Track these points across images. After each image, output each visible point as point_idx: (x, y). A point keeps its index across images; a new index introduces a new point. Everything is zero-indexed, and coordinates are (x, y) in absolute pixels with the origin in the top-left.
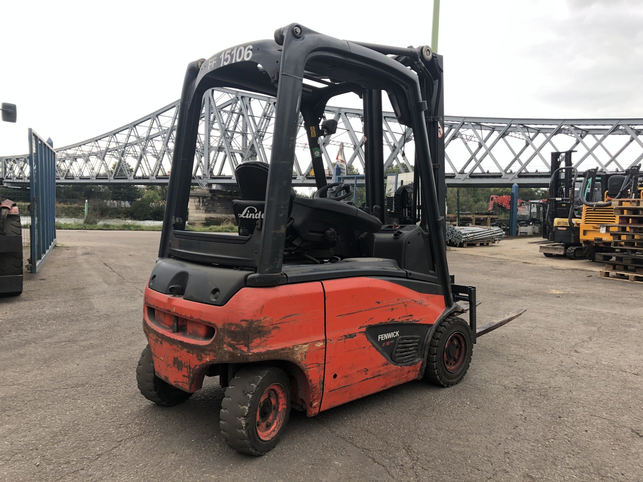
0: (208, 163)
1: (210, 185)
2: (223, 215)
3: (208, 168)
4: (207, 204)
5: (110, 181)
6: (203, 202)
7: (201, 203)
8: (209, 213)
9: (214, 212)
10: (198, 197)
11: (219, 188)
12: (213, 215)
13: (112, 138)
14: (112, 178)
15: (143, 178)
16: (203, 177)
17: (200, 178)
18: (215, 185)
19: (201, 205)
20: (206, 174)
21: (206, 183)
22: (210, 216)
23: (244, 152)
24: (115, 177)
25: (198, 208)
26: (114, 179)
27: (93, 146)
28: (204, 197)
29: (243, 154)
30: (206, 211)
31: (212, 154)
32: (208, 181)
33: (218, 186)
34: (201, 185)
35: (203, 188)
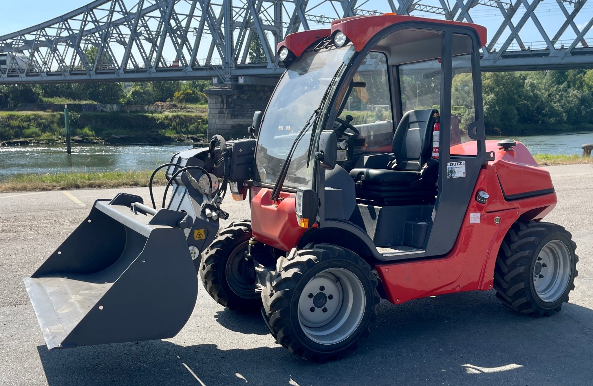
1: (235, 78)
3: (232, 54)
4: (233, 105)
5: (90, 77)
6: (227, 102)
7: (225, 105)
8: (237, 118)
9: (243, 116)
10: (221, 95)
11: (249, 81)
12: (242, 122)
13: (87, 15)
14: (93, 73)
16: (225, 67)
17: (221, 68)
18: (243, 78)
19: (225, 107)
21: (230, 76)
22: (237, 122)
23: (278, 27)
24: (98, 71)
25: (220, 111)
26: (96, 73)
27: (61, 29)
28: (228, 97)
29: (278, 31)
30: (232, 115)
31: (236, 33)
33: (247, 79)
34: (223, 78)
35: (225, 82)
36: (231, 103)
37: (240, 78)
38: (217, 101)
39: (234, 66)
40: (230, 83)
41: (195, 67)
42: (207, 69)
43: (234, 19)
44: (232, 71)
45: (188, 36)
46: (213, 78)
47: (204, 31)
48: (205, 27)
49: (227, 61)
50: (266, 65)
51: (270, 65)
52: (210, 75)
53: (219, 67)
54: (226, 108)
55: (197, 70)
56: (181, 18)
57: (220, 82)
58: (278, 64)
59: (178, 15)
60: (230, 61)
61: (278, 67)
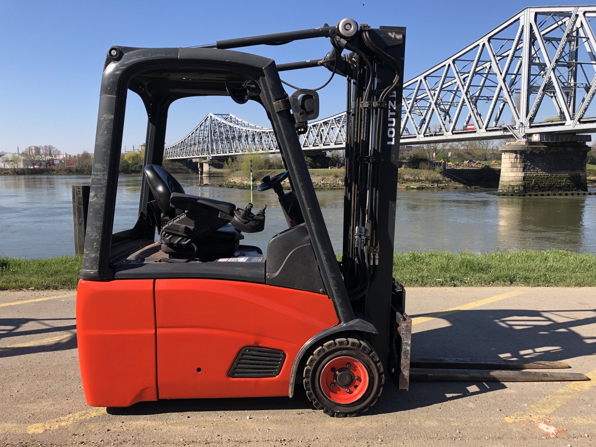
0: (527, 108)
1: (530, 136)
4: (526, 160)
6: (521, 157)
7: (519, 159)
8: (528, 171)
9: (534, 169)
10: (515, 152)
16: (519, 127)
18: (538, 135)
20: (524, 123)
22: (529, 175)
25: (514, 165)
28: (522, 152)
30: (524, 168)
33: (542, 136)
34: (517, 137)
36: (524, 158)
37: (534, 135)
38: (511, 157)
39: (528, 125)
40: (524, 140)
41: (489, 129)
42: (501, 130)
43: (531, 84)
44: (526, 130)
49: (521, 122)
50: (564, 122)
51: (569, 122)
52: (503, 134)
54: (519, 163)
58: (578, 121)
60: (525, 121)
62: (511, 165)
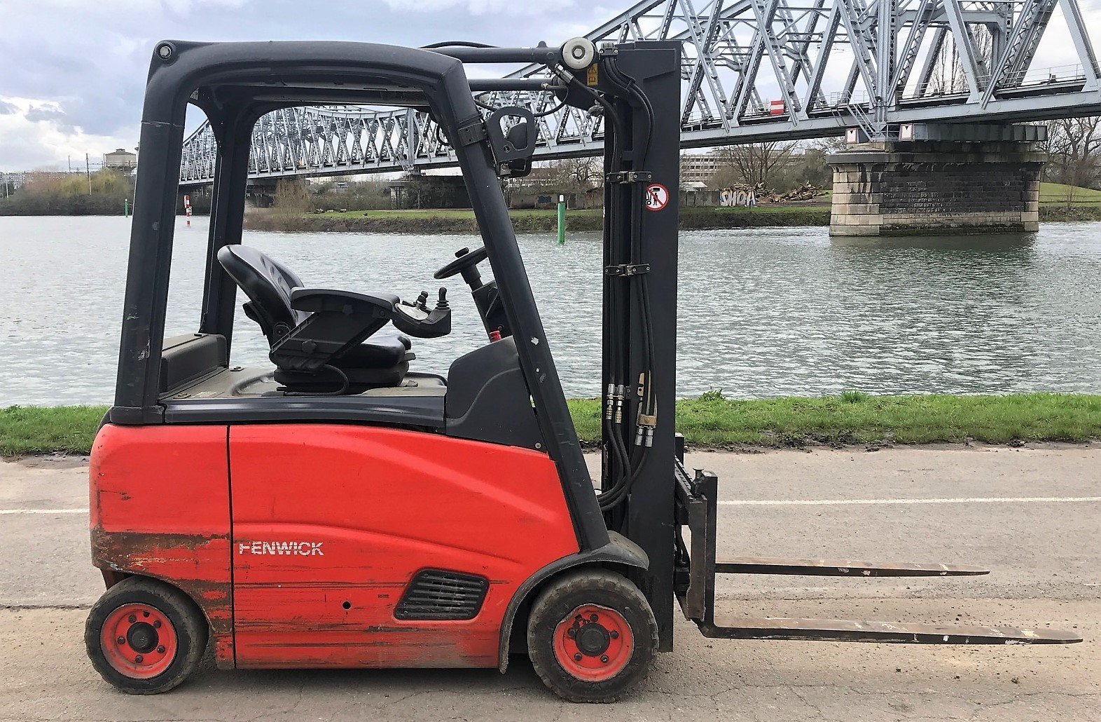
0: (891, 61)
1: (895, 128)
2: (934, 215)
3: (891, 78)
4: (885, 185)
6: (874, 180)
7: (869, 185)
8: (892, 212)
9: (908, 207)
10: (861, 166)
11: (924, 134)
12: (903, 219)
15: (707, 125)
16: (875, 108)
17: (866, 110)
18: (910, 127)
19: (868, 191)
20: (884, 96)
21: (883, 125)
22: (895, 221)
23: (1002, 15)
25: (857, 199)
28: (878, 167)
29: (1001, 23)
30: (882, 206)
31: (903, 35)
32: (889, 115)
33: (920, 129)
34: (868, 131)
35: (874, 138)
36: (882, 181)
37: (904, 128)
38: (851, 179)
39: (894, 103)
40: (883, 139)
41: (814, 112)
42: (836, 114)
43: (902, 6)
45: (808, 52)
46: (849, 132)
47: (836, 39)
48: (840, 30)
49: (879, 95)
51: (975, 96)
52: (842, 125)
53: (863, 109)
54: (871, 193)
55: (817, 116)
56: (795, 15)
57: (862, 139)
58: (993, 93)
59: (792, 12)
60: (888, 93)
61: (993, 99)
62: (852, 197)
